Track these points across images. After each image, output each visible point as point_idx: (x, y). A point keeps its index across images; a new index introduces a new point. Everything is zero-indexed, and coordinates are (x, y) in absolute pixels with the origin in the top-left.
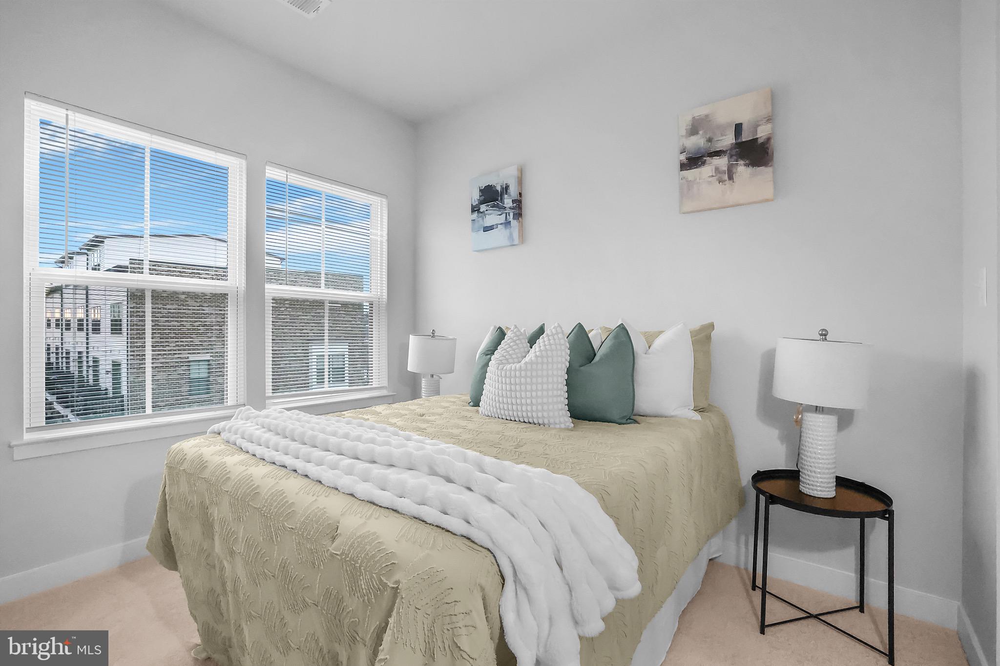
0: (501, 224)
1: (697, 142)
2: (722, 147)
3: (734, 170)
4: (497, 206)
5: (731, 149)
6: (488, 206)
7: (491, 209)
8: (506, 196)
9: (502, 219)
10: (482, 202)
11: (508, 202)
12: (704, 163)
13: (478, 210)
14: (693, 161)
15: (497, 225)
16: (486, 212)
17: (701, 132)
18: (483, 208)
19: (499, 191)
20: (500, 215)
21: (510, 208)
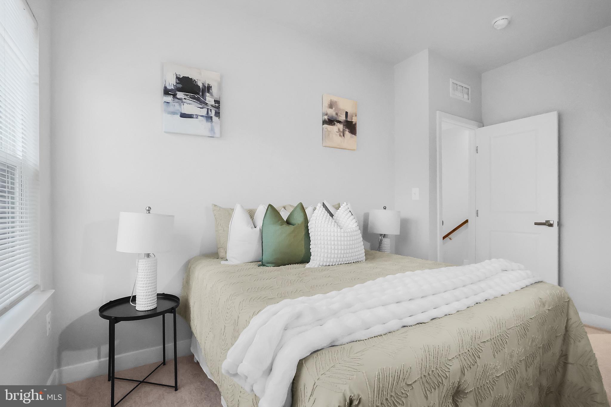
0: (202, 116)
1: (332, 112)
2: (341, 120)
3: (345, 133)
4: (198, 99)
5: (344, 122)
6: (187, 95)
7: (190, 99)
8: (207, 94)
9: (204, 112)
10: (180, 90)
11: (209, 99)
12: (334, 124)
13: (174, 96)
14: (330, 121)
15: (197, 116)
16: (184, 100)
17: (333, 108)
18: (180, 95)
19: (201, 87)
20: (201, 108)
21: (212, 106)
